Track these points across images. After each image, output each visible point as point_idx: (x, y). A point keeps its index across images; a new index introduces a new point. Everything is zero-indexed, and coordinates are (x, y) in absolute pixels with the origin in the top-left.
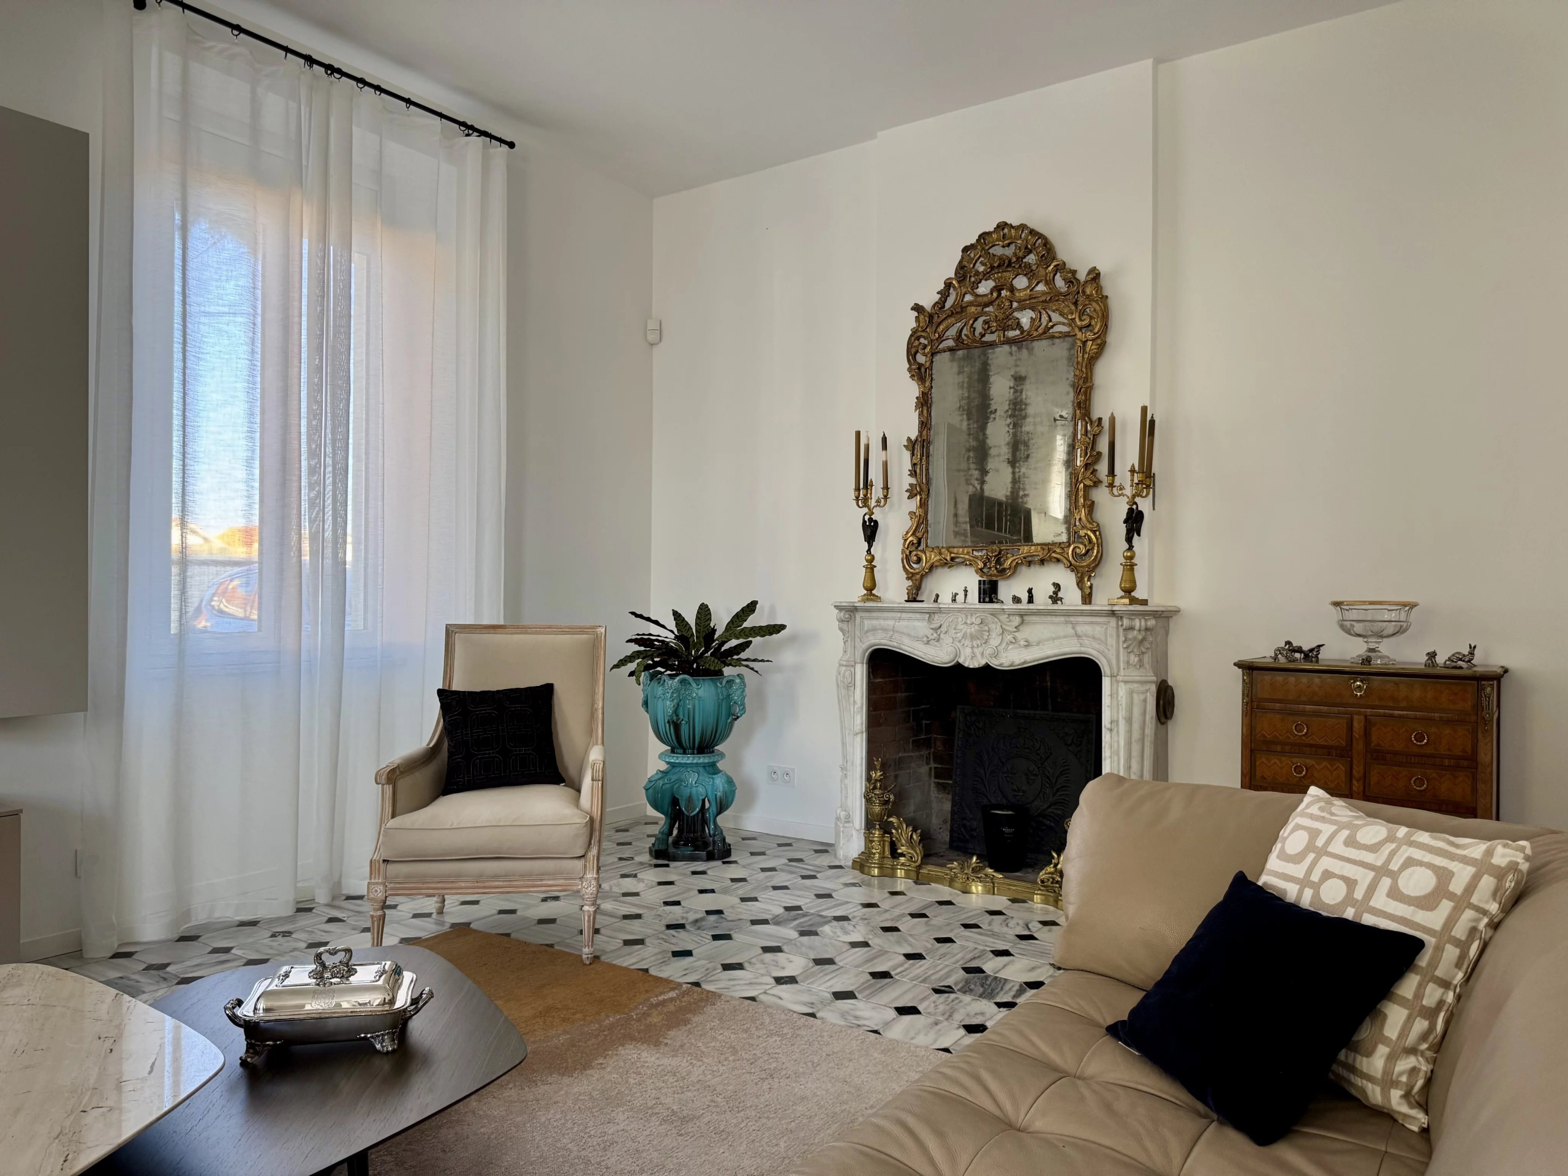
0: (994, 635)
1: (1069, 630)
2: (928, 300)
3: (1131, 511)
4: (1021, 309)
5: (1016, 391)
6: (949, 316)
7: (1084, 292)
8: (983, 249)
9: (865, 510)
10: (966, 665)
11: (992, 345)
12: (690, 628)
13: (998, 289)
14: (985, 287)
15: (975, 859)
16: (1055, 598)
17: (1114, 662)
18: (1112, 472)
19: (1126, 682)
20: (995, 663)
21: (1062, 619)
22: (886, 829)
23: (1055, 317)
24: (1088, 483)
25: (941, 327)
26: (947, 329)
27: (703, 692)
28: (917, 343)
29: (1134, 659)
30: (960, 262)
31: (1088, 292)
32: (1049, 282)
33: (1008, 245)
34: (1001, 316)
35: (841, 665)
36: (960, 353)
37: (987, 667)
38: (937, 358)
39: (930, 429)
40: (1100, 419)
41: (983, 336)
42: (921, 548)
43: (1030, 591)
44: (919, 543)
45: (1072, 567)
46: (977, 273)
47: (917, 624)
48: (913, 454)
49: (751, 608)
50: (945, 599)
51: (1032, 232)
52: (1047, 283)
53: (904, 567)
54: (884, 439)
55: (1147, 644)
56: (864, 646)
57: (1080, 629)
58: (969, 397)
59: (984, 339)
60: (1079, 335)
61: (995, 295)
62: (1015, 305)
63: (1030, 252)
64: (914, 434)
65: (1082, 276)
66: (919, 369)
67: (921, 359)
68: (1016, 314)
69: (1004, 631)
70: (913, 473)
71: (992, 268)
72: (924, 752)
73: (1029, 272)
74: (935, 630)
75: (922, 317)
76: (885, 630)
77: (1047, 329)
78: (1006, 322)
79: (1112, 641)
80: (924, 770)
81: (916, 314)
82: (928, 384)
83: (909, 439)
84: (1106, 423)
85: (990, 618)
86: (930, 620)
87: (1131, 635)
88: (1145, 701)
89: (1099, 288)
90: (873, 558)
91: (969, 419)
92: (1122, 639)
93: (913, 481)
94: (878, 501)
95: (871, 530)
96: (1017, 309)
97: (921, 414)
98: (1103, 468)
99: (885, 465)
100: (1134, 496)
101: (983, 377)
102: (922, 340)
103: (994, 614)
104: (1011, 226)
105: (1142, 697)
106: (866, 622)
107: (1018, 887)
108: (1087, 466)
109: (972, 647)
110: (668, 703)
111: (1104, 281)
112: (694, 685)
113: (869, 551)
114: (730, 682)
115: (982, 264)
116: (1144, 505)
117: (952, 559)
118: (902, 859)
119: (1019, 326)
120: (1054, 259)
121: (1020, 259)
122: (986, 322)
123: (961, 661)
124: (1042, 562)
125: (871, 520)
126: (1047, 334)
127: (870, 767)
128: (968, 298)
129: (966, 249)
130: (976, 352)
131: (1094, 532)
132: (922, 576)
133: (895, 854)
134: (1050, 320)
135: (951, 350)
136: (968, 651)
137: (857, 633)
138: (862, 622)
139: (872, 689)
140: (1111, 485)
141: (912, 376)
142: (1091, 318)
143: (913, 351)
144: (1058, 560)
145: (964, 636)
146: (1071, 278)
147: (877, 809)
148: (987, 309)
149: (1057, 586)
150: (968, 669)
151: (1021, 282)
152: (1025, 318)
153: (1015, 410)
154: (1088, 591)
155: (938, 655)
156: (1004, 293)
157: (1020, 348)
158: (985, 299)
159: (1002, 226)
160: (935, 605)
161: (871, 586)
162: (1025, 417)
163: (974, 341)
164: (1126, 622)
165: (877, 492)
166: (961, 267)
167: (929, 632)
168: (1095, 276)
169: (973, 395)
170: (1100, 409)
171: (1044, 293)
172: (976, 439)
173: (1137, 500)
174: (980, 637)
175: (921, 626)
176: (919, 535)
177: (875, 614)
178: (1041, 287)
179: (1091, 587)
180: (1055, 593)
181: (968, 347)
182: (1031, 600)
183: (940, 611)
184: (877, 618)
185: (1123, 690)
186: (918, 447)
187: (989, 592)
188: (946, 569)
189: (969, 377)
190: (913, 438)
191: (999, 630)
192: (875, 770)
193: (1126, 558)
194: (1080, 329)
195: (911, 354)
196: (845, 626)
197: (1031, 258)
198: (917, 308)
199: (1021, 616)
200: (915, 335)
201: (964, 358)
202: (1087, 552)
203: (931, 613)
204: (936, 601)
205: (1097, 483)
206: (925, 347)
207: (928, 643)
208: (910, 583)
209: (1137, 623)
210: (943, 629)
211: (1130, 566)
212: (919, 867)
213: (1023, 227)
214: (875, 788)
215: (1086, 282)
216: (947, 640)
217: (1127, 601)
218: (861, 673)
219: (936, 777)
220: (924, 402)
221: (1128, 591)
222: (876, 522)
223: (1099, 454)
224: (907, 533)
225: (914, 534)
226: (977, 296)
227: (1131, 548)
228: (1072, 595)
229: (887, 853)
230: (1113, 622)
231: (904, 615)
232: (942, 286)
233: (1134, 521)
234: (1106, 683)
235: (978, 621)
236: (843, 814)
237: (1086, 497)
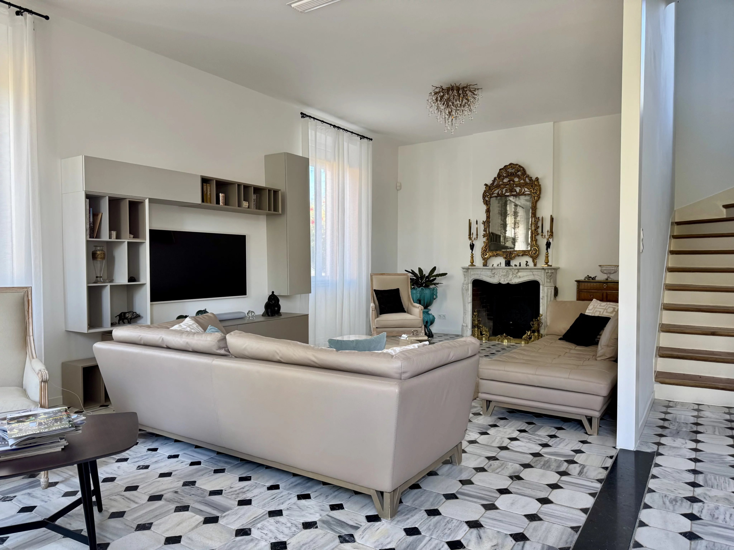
0: (510, 275)
1: (531, 273)
2: (489, 182)
3: (547, 242)
4: (516, 187)
5: (515, 209)
6: (495, 188)
7: (534, 183)
8: (505, 170)
9: (471, 241)
10: (502, 283)
11: (508, 196)
12: (417, 274)
13: (509, 181)
14: (506, 180)
15: (504, 334)
16: (527, 265)
17: (543, 281)
18: (542, 232)
19: (546, 286)
20: (510, 282)
21: (529, 270)
22: (479, 328)
23: (526, 189)
24: (536, 234)
25: (493, 191)
26: (495, 191)
27: (427, 292)
28: (486, 194)
29: (548, 280)
30: (499, 173)
31: (535, 183)
32: (525, 180)
33: (513, 169)
34: (511, 188)
35: (463, 284)
36: (499, 198)
37: (508, 283)
38: (491, 199)
39: (490, 218)
40: (539, 217)
41: (505, 193)
42: (487, 251)
43: (520, 263)
44: (486, 250)
45: (531, 257)
46: (504, 176)
47: (488, 272)
48: (484, 226)
49: (435, 268)
50: (495, 265)
51: (520, 166)
52: (524, 180)
53: (482, 257)
54: (477, 221)
55: (552, 277)
56: (472, 279)
57: (534, 273)
58: (501, 210)
59: (506, 194)
60: (533, 195)
61: (509, 183)
62: (515, 185)
63: (519, 171)
64: (485, 219)
65: (534, 179)
66: (486, 202)
67: (487, 199)
68: (515, 188)
69: (513, 274)
70: (485, 231)
71: (508, 175)
72: (485, 309)
73: (518, 177)
74: (493, 274)
75: (487, 187)
76: (478, 274)
77: (524, 192)
78: (512, 190)
79: (543, 276)
80: (484, 314)
81: (485, 186)
82: (489, 206)
83: (483, 221)
84: (540, 219)
85: (509, 270)
86: (492, 271)
87: (548, 274)
88: (551, 291)
89: (538, 183)
90: (473, 254)
91: (501, 216)
92: (545, 275)
93: (485, 233)
94: (475, 238)
95: (472, 247)
96: (515, 187)
97: (487, 214)
98: (540, 230)
99: (477, 228)
100: (548, 238)
101: (505, 205)
102: (487, 194)
103: (510, 269)
104: (514, 164)
105: (551, 290)
106: (472, 272)
107: (517, 341)
108: (535, 230)
109: (504, 278)
110: (418, 295)
111: (540, 181)
112: (425, 290)
113: (472, 253)
114: (434, 289)
115: (505, 173)
116: (551, 240)
117: (496, 254)
118: (484, 336)
119: (516, 191)
120: (526, 174)
121: (516, 173)
122: (506, 190)
123: (501, 282)
124: (522, 255)
125: (472, 244)
126: (524, 194)
127: (473, 311)
128: (501, 183)
129: (500, 170)
130: (503, 198)
131: (537, 247)
132: (487, 259)
133: (482, 334)
134: (525, 190)
135: (496, 197)
136: (503, 279)
137: (469, 275)
138: (470, 272)
139: (473, 290)
140: (542, 235)
141: (484, 204)
142: (536, 190)
143: (485, 196)
144: (527, 255)
145: (502, 275)
146: (531, 179)
147: (476, 322)
148: (506, 186)
149: (527, 262)
150: (503, 284)
151: (516, 180)
152: (518, 189)
153: (514, 214)
154: (535, 263)
155: (494, 280)
156: (511, 182)
157: (516, 197)
158: (506, 183)
159: (511, 164)
160: (493, 267)
161: (472, 262)
162: (518, 216)
163: (503, 195)
164: (547, 271)
165: (474, 236)
166: (499, 174)
167: (491, 275)
168: (537, 179)
169: (503, 210)
170: (539, 214)
171: (523, 183)
172: (504, 221)
173: (549, 239)
174: (506, 275)
175: (489, 273)
176: (487, 248)
177: (475, 270)
178: (522, 181)
179: (536, 262)
180: (527, 264)
181: (501, 196)
182: (520, 266)
183: (494, 269)
184: (475, 271)
185: (546, 289)
186: (486, 223)
187: (508, 264)
188: (494, 257)
189: (501, 205)
190: (485, 221)
191: (512, 274)
192: (475, 312)
193: (546, 254)
194: (533, 193)
195: (484, 196)
196: (465, 273)
197: (519, 173)
198: (486, 185)
199: (518, 270)
200: (485, 192)
201: (500, 199)
202: (535, 253)
203: (492, 269)
204: (493, 266)
205: (538, 234)
206: (488, 196)
207: (491, 277)
208: (484, 261)
209: (550, 271)
210: (496, 273)
211: (547, 257)
212: (489, 337)
213: (517, 165)
214: (476, 317)
215: (535, 181)
216: (496, 276)
217: (547, 266)
218: (470, 286)
219: (487, 316)
220: (488, 211)
221: (547, 263)
222: (474, 244)
223: (539, 227)
224: (483, 247)
225: (485, 248)
226: (504, 182)
227: (547, 252)
228: (531, 264)
229: (479, 334)
230: (543, 271)
231: (484, 270)
232: (493, 179)
233: (548, 245)
234: (541, 287)
235: (506, 271)
236: (465, 325)
237: (535, 238)
